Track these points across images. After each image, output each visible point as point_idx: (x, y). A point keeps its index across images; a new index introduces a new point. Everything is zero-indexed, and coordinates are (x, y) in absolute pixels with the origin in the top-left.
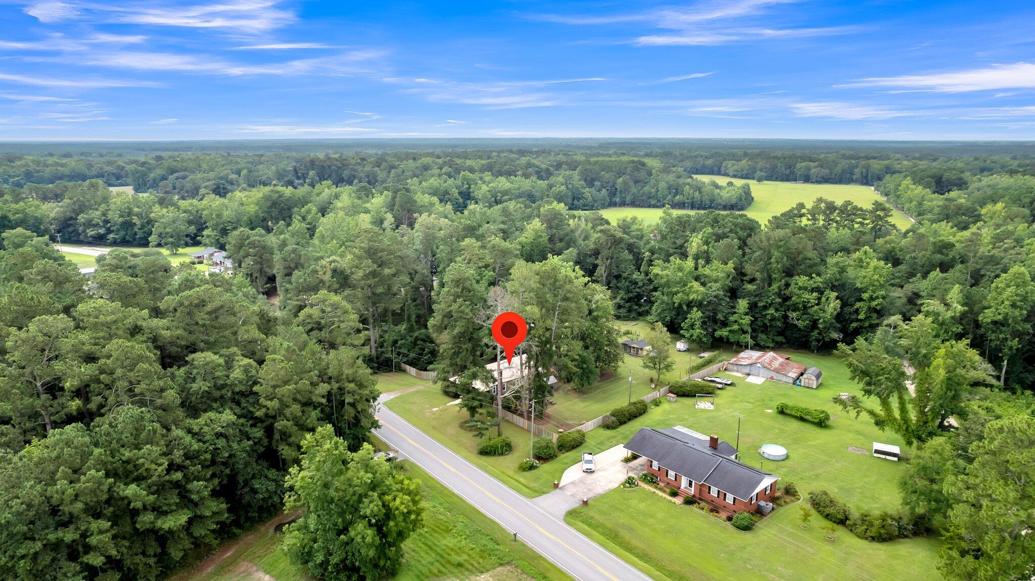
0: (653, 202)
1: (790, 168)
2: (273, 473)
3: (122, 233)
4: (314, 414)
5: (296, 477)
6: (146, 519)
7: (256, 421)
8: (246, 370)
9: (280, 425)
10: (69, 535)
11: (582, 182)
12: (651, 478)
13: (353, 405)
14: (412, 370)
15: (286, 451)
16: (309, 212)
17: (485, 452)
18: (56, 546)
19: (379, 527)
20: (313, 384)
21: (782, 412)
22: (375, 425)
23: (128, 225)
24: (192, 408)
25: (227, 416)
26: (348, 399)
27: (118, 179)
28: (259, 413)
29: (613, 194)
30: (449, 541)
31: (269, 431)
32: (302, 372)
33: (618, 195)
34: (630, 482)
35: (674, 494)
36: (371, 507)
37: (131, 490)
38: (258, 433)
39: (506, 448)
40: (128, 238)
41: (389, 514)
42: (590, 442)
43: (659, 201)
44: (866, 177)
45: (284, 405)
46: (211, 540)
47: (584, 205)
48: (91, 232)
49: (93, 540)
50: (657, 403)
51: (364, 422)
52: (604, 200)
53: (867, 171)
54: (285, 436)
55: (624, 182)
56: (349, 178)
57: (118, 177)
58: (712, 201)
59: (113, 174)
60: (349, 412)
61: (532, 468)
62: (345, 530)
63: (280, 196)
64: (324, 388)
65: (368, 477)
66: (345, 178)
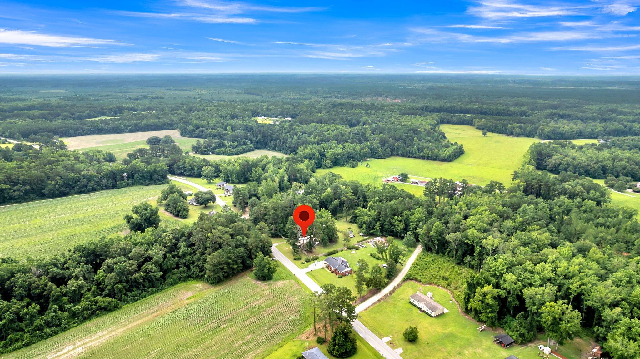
0: (411, 155)
1: (505, 127)
2: (250, 260)
3: (190, 172)
4: (259, 249)
5: (255, 261)
6: (231, 266)
7: (248, 250)
8: (246, 240)
9: (252, 251)
10: (222, 267)
11: (379, 145)
12: (328, 267)
13: (267, 247)
14: (284, 237)
15: (253, 256)
16: (258, 170)
17: (295, 259)
18: (220, 268)
19: (269, 269)
20: (259, 243)
21: (371, 255)
22: (271, 252)
23: (192, 169)
24: (237, 247)
25: (243, 249)
26: (266, 246)
27: (171, 126)
28: (248, 249)
29: (392, 151)
30: (282, 275)
31: (250, 252)
32: (256, 241)
33: (395, 151)
34: (323, 268)
35: (330, 271)
36: (267, 266)
37: (230, 261)
38: (248, 252)
39: (300, 259)
40: (192, 174)
41: (270, 268)
42: (320, 259)
43: (413, 155)
44: (542, 135)
45: (253, 247)
46: (240, 271)
47: (378, 156)
48: (179, 171)
49: (225, 268)
50: (342, 251)
51: (269, 251)
52: (389, 153)
53: (542, 132)
54: (253, 253)
55: (398, 145)
56: (276, 139)
57: (171, 125)
58: (437, 157)
59: (169, 124)
60: (266, 249)
61: (304, 263)
62: (263, 270)
63: (248, 163)
64: (261, 244)
65: (267, 261)
66: (274, 139)
